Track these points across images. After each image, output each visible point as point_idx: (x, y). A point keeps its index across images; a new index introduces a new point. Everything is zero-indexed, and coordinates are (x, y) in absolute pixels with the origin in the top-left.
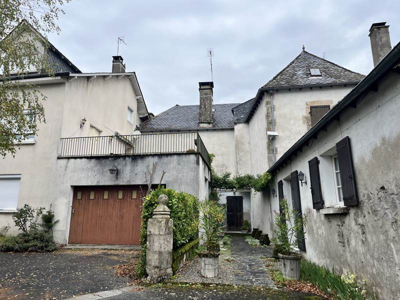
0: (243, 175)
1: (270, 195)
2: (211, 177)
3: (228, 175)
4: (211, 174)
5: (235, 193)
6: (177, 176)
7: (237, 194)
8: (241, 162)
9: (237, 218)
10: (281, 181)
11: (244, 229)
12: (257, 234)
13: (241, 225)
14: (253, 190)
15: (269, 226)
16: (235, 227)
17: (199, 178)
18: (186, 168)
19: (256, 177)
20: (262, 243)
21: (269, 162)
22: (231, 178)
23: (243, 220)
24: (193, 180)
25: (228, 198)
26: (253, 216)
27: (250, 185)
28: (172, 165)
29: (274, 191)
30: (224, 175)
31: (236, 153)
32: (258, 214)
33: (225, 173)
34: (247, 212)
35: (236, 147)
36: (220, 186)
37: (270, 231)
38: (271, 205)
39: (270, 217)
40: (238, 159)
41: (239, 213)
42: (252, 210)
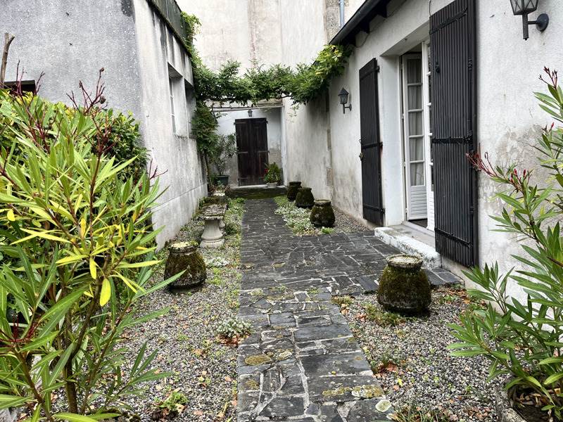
0: (266, 68)
1: (328, 110)
2: (194, 74)
3: (232, 69)
4: (193, 65)
5: (250, 112)
6: (66, 55)
7: (256, 114)
8: (260, 45)
9: (257, 161)
10: (374, 61)
11: (270, 181)
12: (301, 195)
13: (264, 172)
14: (288, 102)
15: (324, 177)
16: (253, 177)
17: (136, 56)
18: (90, 26)
19: (296, 71)
20: (317, 222)
21: (326, 28)
22: (241, 75)
23: (268, 164)
24: (118, 65)
25: (239, 123)
26: (287, 154)
27: (283, 88)
28: (44, 20)
29: (345, 95)
30: (223, 69)
31: (251, 23)
32: (297, 151)
33: (226, 64)
34: (275, 148)
35: (250, 12)
36: (216, 95)
37: (324, 186)
38: (329, 132)
39: (328, 156)
40: (255, 39)
41: (259, 152)
42: (284, 144)
